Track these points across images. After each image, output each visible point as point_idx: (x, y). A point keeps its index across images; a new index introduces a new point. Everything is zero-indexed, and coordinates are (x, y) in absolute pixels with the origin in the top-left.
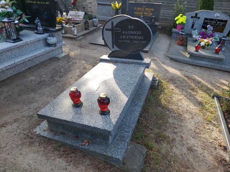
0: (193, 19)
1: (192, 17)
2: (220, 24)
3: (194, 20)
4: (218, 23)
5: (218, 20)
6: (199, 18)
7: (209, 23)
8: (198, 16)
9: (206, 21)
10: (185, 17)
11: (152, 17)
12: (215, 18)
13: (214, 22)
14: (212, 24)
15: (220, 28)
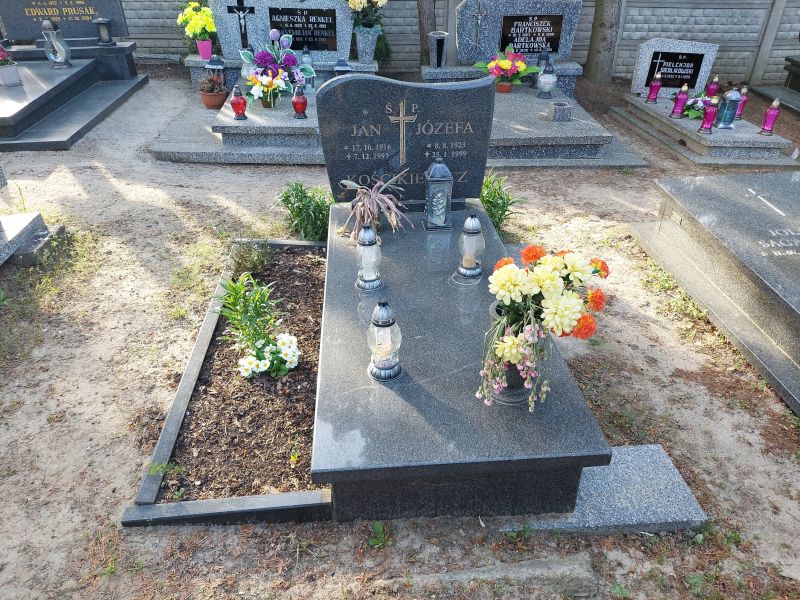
0: (236, 15)
1: (230, 10)
2: (320, 23)
3: (240, 19)
4: (313, 19)
5: (307, 10)
6: (252, 10)
7: (289, 24)
8: (246, 4)
9: (276, 19)
10: (207, 11)
11: (95, 21)
12: (299, 6)
13: (299, 20)
14: (296, 25)
15: (323, 37)
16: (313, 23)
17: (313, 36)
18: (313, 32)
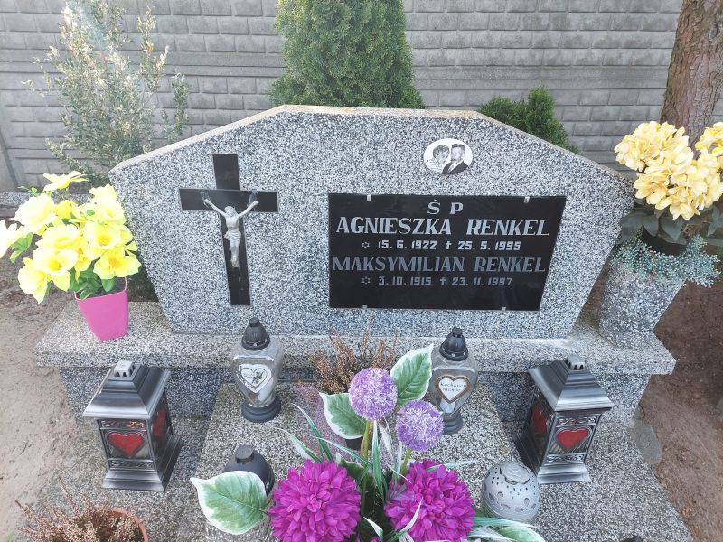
0: (213, 217)
1: (191, 200)
2: (501, 237)
3: (224, 229)
4: (477, 226)
5: (463, 199)
7: (392, 240)
8: (247, 182)
9: (350, 226)
12: (437, 188)
13: (430, 229)
14: (418, 244)
15: (502, 274)
16: (476, 239)
17: (469, 273)
18: (469, 263)
